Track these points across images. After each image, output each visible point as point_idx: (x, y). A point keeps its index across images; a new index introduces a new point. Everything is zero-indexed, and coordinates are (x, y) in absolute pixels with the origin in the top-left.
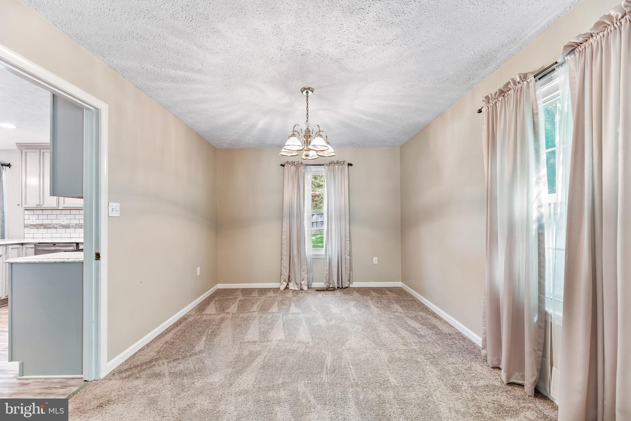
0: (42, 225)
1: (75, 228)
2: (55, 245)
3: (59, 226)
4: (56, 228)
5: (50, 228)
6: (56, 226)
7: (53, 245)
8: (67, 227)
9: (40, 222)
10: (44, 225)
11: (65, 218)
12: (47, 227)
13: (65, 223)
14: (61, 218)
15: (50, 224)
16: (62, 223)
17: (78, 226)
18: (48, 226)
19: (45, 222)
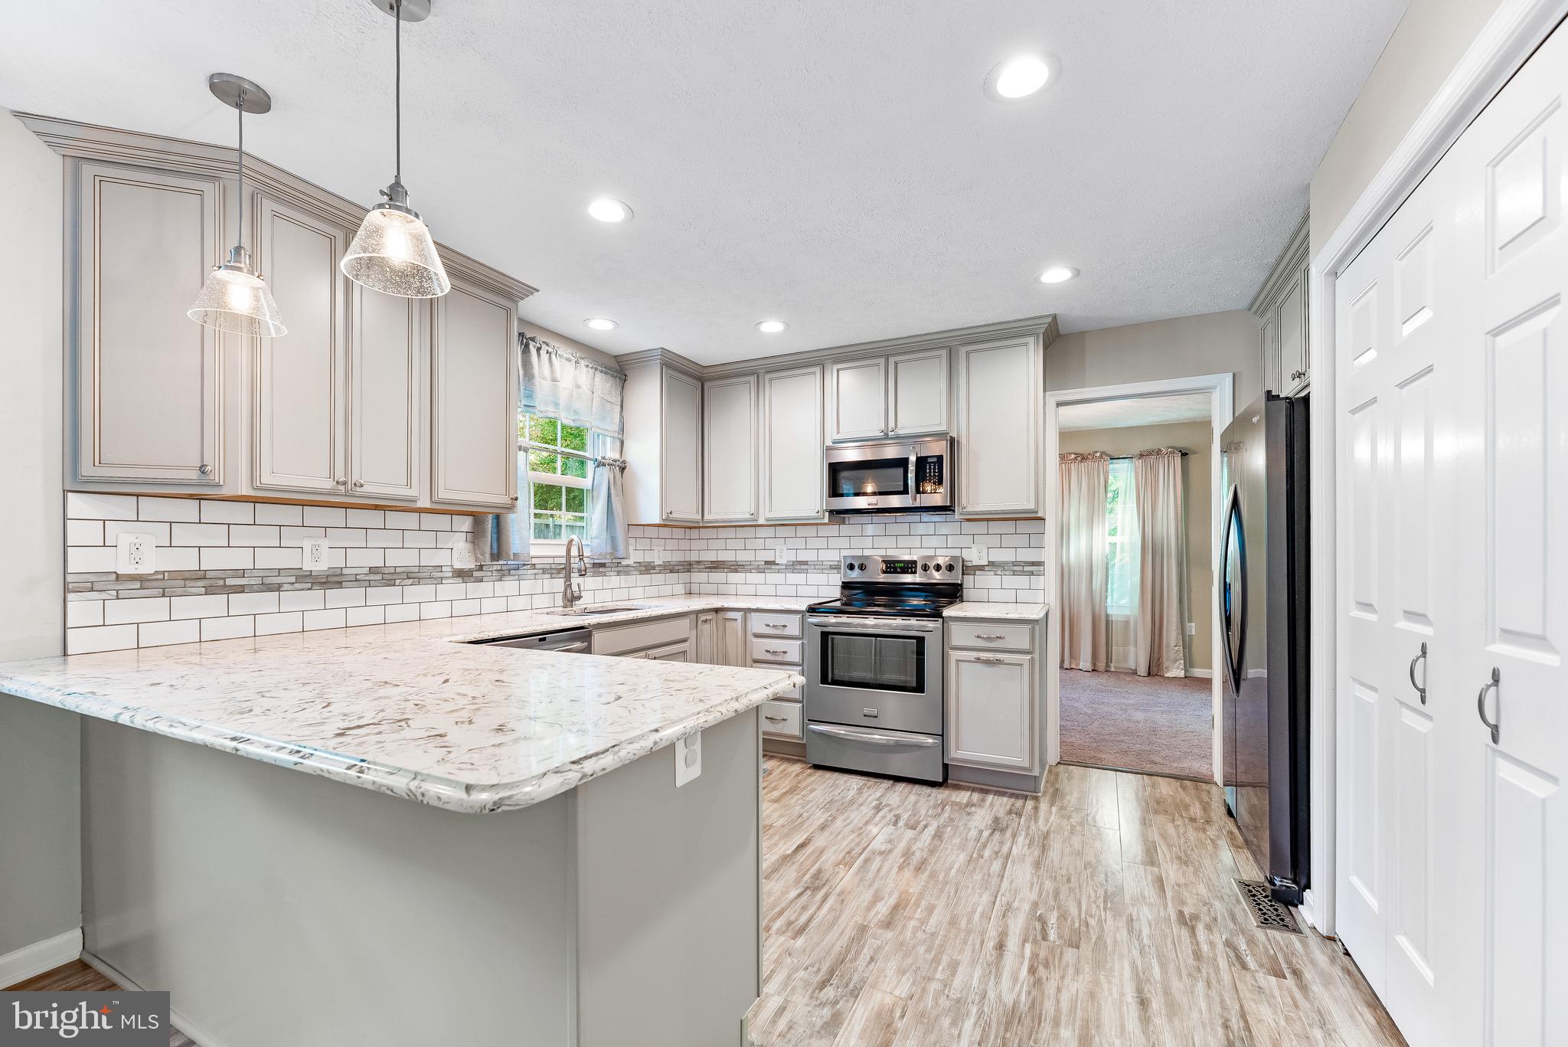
0: (200, 576)
1: (370, 584)
2: (544, 639)
3: (293, 579)
4: (278, 588)
5: (241, 589)
6: (278, 580)
7: (540, 640)
8: (331, 580)
9: (186, 562)
10: (209, 575)
11: (325, 544)
12: (225, 585)
13: (321, 565)
14: (307, 545)
15: (242, 573)
16: (308, 566)
17: (378, 577)
18: (229, 582)
19: (213, 561)
